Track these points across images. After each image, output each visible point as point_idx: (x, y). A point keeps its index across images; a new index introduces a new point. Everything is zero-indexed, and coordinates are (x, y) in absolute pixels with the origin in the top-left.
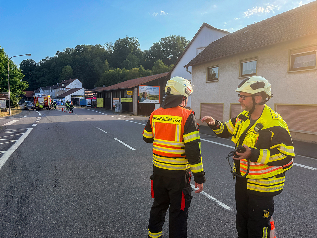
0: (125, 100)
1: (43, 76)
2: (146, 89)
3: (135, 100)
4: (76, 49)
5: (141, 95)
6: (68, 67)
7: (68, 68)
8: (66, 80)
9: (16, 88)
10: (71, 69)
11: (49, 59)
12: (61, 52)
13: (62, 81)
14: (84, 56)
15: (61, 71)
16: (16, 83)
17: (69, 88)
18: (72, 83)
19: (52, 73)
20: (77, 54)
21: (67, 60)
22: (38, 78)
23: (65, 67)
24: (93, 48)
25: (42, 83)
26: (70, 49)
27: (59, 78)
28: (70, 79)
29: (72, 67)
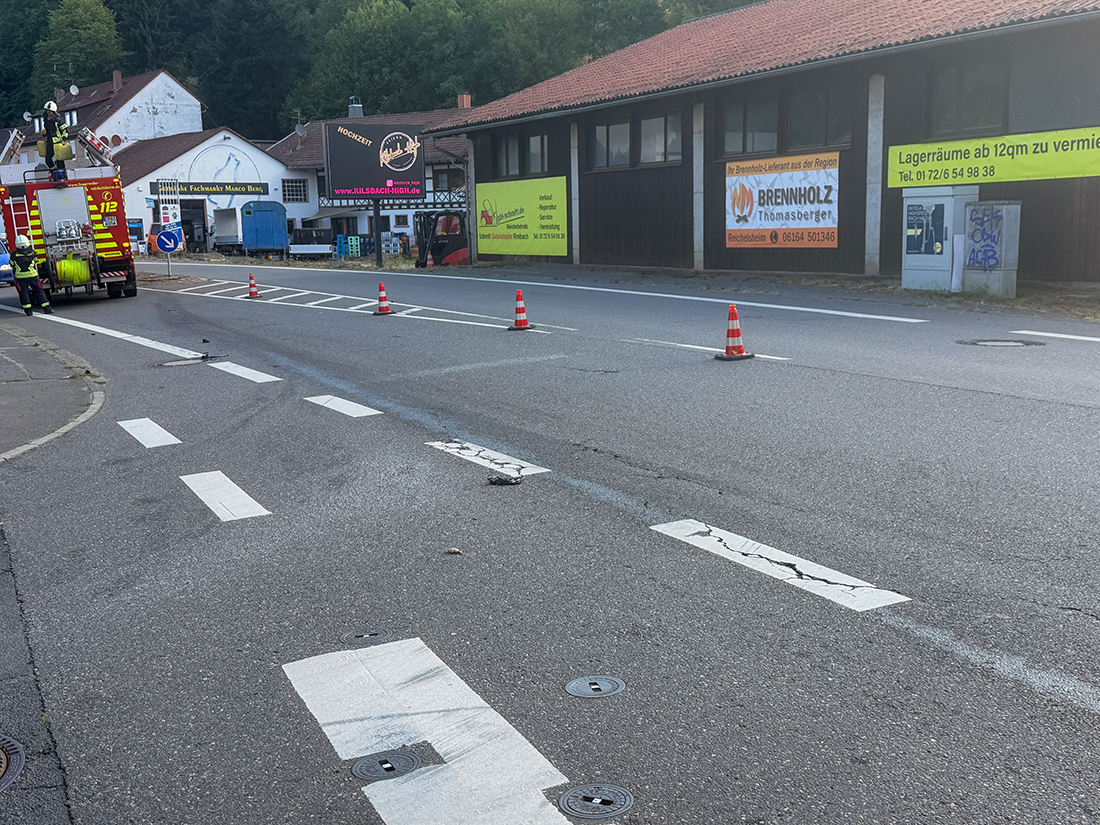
8: (86, 89)
13: (59, 93)
15: (41, 33)
17: (117, 140)
18: (137, 100)
27: (34, 77)
28: (117, 75)
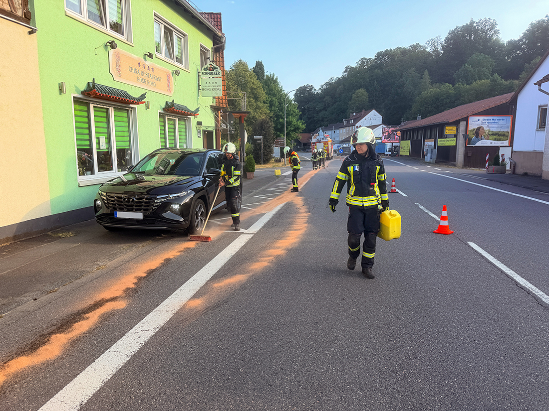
0: (443, 142)
1: (325, 109)
2: (484, 121)
3: (460, 142)
4: (375, 59)
5: (472, 133)
6: (362, 91)
7: (361, 93)
8: (357, 114)
9: (290, 131)
10: (366, 93)
11: (334, 81)
12: (352, 68)
13: (351, 114)
14: (389, 69)
15: (350, 100)
16: (291, 124)
18: (366, 117)
19: (337, 103)
20: (376, 68)
21: (361, 80)
22: (318, 112)
23: (357, 91)
24: (404, 52)
25: (323, 121)
26: (366, 59)
27: (347, 111)
28: (363, 110)
29: (367, 90)
